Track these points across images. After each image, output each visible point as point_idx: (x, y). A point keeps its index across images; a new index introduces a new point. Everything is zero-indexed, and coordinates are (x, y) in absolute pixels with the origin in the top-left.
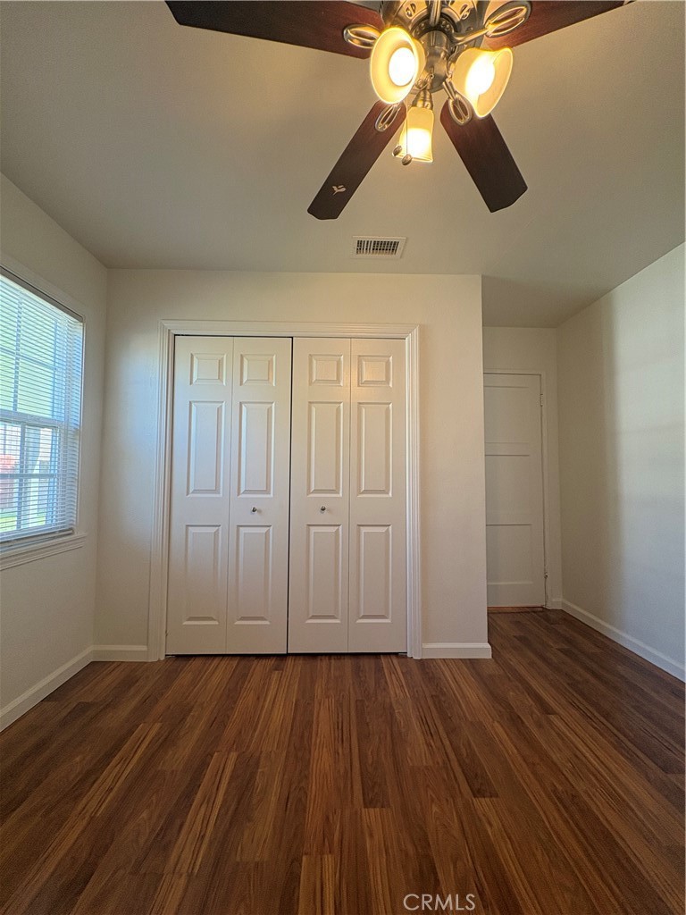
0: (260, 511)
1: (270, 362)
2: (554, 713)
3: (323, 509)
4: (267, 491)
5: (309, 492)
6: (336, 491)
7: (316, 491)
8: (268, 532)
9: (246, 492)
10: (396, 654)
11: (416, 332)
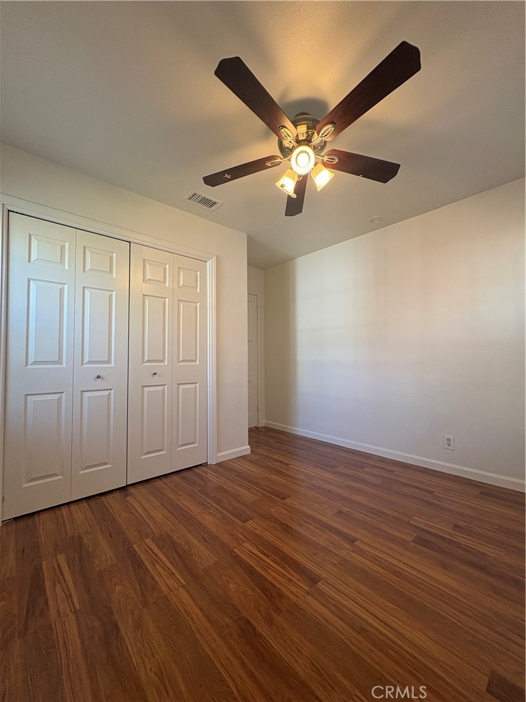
0: (103, 378)
1: (111, 258)
2: (289, 464)
3: (155, 374)
4: (109, 362)
5: (143, 362)
6: (162, 361)
7: (149, 361)
8: (109, 395)
9: (89, 362)
10: (201, 465)
11: (214, 259)
